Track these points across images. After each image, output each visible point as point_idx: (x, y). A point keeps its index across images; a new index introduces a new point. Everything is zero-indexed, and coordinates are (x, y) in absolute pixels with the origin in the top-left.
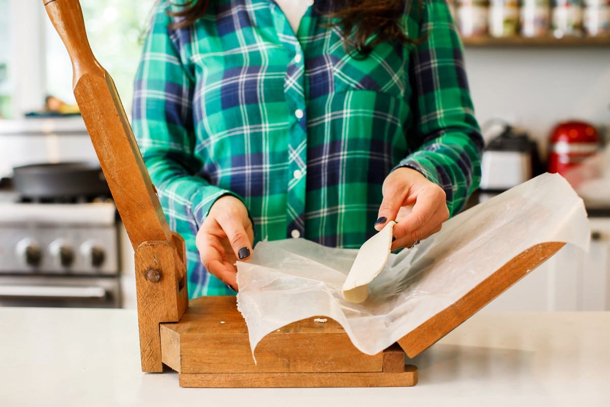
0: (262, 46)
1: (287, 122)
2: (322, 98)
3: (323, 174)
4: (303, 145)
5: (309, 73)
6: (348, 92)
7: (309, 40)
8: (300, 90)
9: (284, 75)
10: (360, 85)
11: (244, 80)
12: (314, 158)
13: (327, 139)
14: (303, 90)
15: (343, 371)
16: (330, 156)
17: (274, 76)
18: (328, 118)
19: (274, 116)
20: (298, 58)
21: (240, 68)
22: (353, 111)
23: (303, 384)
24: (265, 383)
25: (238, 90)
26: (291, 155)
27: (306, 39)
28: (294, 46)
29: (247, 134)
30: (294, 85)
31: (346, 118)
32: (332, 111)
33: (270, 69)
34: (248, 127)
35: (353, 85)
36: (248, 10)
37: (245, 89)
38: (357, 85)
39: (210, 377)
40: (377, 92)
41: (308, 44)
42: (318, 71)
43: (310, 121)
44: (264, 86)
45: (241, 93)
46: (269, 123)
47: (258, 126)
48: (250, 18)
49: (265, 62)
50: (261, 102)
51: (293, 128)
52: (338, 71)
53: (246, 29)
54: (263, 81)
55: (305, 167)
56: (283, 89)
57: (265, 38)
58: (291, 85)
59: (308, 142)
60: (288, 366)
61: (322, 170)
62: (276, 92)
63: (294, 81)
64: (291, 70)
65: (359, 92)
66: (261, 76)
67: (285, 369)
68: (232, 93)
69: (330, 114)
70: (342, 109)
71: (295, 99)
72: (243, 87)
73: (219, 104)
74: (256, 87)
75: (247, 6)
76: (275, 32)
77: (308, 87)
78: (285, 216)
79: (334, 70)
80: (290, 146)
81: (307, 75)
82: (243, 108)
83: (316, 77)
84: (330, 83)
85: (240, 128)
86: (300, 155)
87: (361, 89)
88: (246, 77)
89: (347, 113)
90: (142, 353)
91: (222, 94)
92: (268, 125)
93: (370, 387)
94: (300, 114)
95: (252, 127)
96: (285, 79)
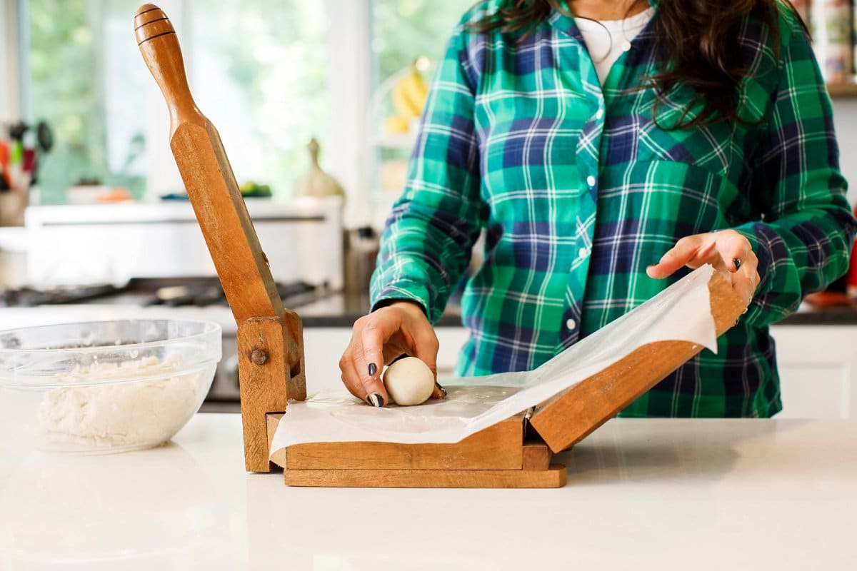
0: (561, 93)
1: (577, 190)
2: (621, 165)
3: (612, 257)
4: (592, 219)
5: (610, 133)
6: (653, 162)
7: (617, 93)
8: (594, 153)
9: (580, 133)
10: (668, 155)
11: (532, 135)
12: (605, 236)
13: (622, 217)
14: (598, 153)
15: (476, 468)
16: (623, 236)
17: (567, 133)
18: (625, 190)
19: (561, 182)
20: (600, 114)
21: (531, 120)
22: (656, 185)
23: (429, 484)
24: (384, 482)
25: (522, 147)
26: (579, 229)
27: (613, 92)
28: (597, 99)
29: (531, 199)
30: (588, 145)
31: (648, 193)
32: (630, 183)
33: (566, 124)
34: (532, 191)
35: (659, 154)
36: (553, 46)
37: (531, 146)
38: (664, 155)
39: (320, 474)
40: (690, 165)
41: (616, 98)
42: (620, 131)
43: (603, 191)
44: (553, 145)
45: (526, 151)
46: (556, 189)
47: (543, 191)
48: (554, 57)
49: (561, 115)
50: (548, 164)
51: (583, 196)
52: (645, 134)
53: (547, 71)
54: (553, 138)
55: (591, 245)
56: (576, 149)
57: (567, 83)
58: (585, 146)
59: (598, 217)
60: (411, 461)
61: (613, 252)
62: (566, 152)
63: (589, 142)
64: (588, 127)
65: (667, 163)
66: (552, 133)
67: (407, 466)
68: (516, 150)
69: (628, 186)
70: (644, 182)
71: (588, 164)
72: (530, 144)
73: (501, 160)
74: (543, 146)
75: (553, 42)
76: (579, 78)
77: (605, 150)
78: (562, 300)
79: (641, 133)
80: (578, 218)
81: (607, 135)
82: (526, 169)
83: (617, 138)
84: (633, 148)
85: (523, 192)
86: (588, 230)
87: (669, 159)
88: (536, 132)
89: (649, 187)
90: (245, 449)
91: (505, 149)
92: (554, 191)
93: (508, 487)
94: (591, 181)
95: (536, 191)
96: (580, 138)
